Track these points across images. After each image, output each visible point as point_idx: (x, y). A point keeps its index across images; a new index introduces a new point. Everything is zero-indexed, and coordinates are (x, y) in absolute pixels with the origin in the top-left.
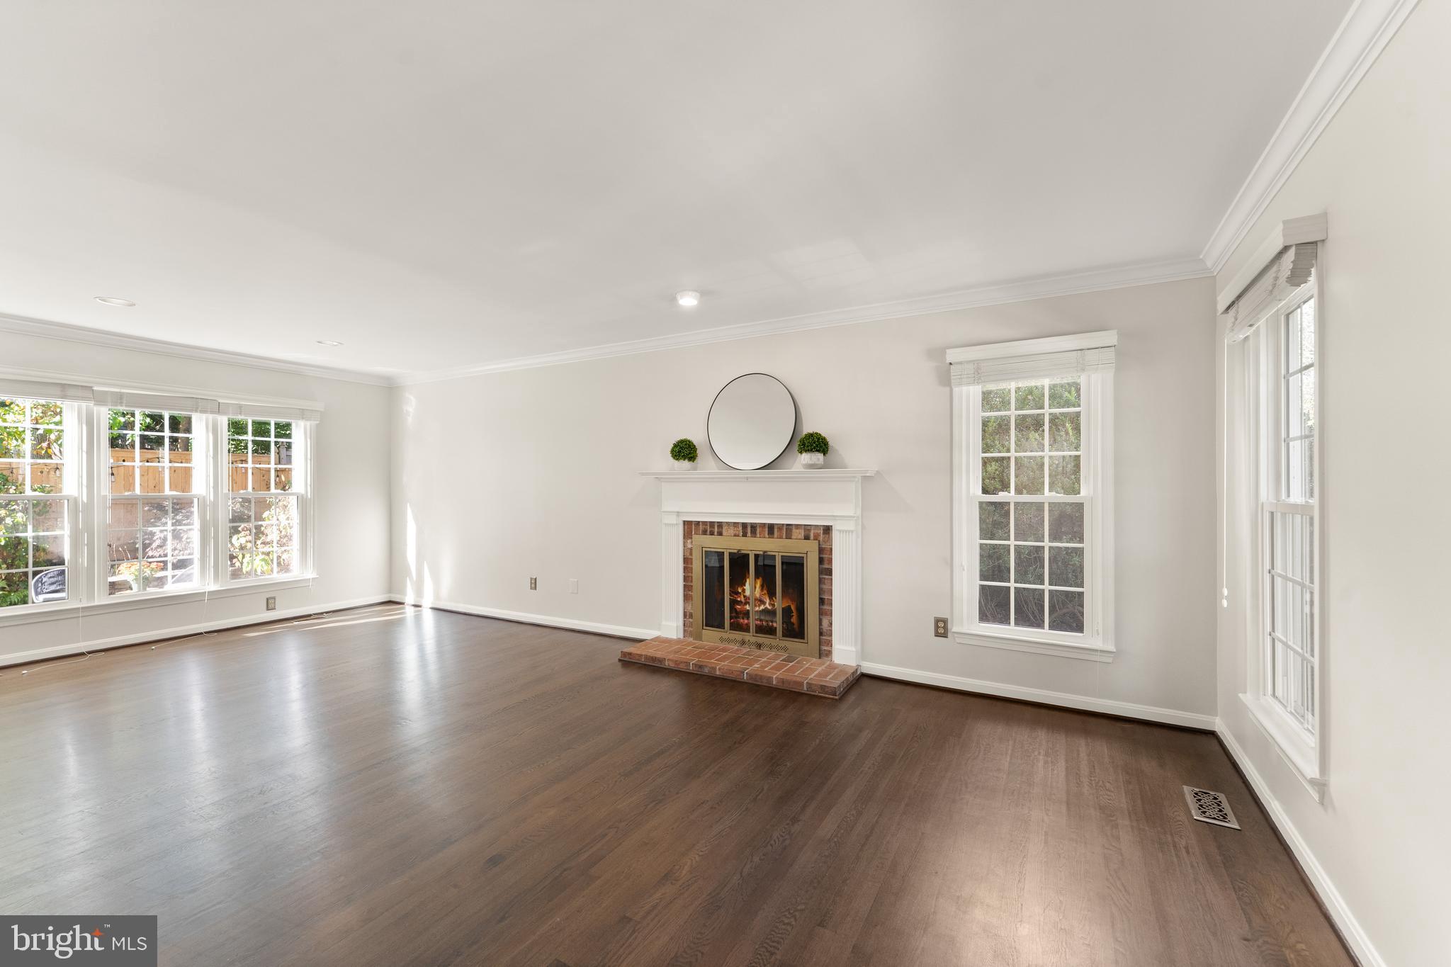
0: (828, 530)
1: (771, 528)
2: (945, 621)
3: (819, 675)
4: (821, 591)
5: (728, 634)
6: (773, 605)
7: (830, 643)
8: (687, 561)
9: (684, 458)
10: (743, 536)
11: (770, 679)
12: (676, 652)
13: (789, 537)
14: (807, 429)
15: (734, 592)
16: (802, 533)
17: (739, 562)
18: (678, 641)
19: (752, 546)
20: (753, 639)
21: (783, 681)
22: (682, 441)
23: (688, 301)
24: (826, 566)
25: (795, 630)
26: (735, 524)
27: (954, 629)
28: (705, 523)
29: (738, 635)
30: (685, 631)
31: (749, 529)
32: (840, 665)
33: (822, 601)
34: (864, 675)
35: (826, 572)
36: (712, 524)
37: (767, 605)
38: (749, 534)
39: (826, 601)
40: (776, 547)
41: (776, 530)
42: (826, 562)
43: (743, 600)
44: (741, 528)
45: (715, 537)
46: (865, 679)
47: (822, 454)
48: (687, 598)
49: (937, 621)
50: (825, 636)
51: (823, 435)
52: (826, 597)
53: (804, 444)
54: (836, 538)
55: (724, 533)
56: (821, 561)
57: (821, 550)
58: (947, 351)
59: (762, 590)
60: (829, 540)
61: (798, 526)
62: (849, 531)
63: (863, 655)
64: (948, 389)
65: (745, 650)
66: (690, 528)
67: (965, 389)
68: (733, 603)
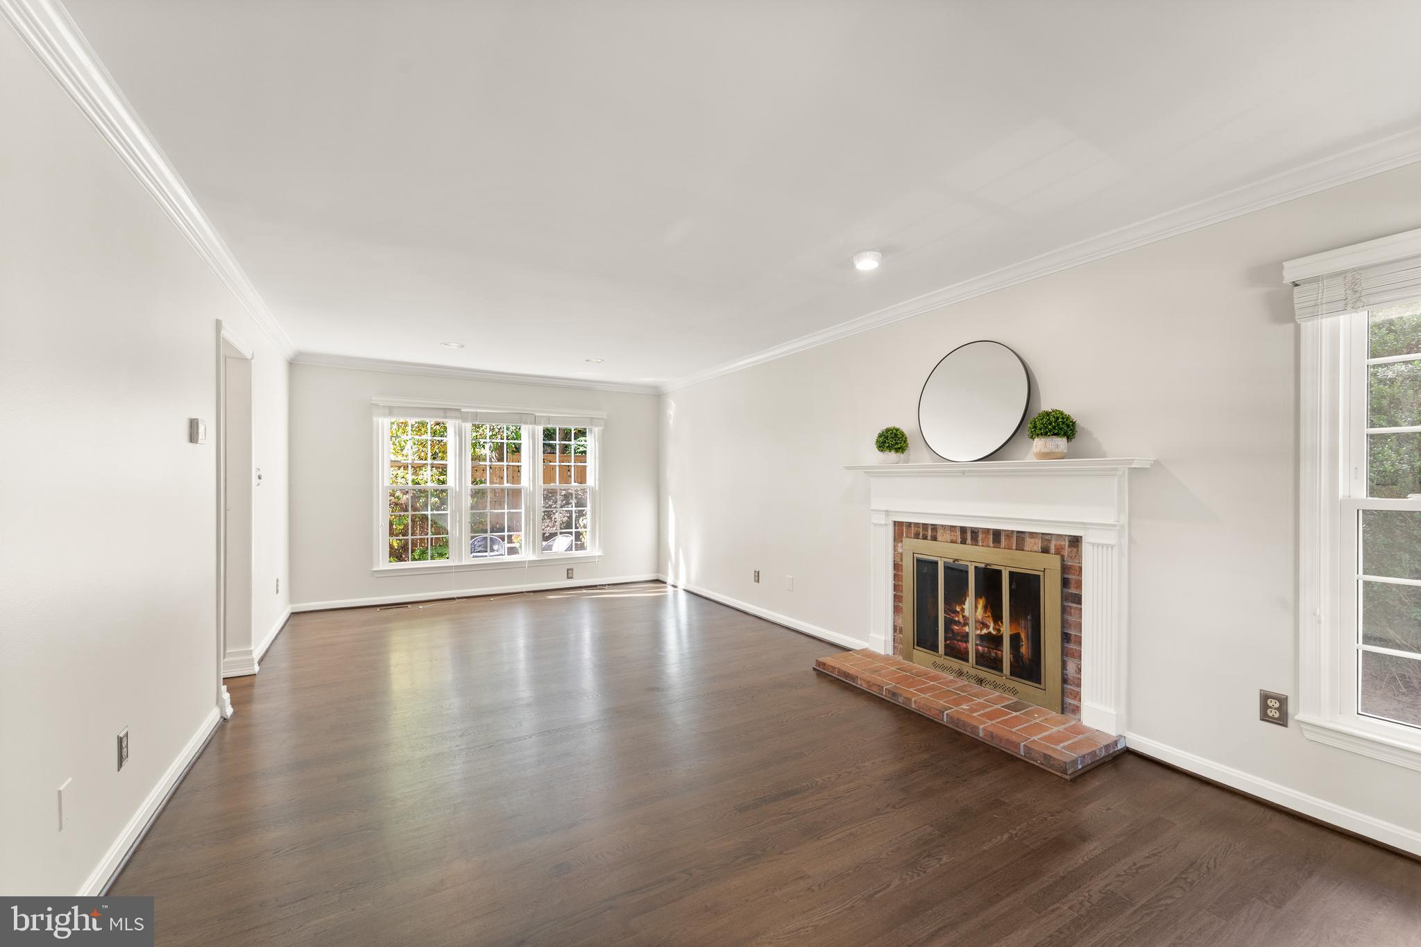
0: (1075, 541)
1: (997, 534)
2: (1283, 701)
3: (1049, 738)
4: (1064, 623)
5: (940, 657)
6: (999, 630)
7: (1077, 696)
8: (897, 567)
9: (890, 448)
10: (961, 543)
11: (975, 729)
12: (874, 671)
13: (1020, 547)
14: (1048, 403)
15: (949, 609)
16: (1038, 545)
17: (956, 575)
18: (886, 658)
19: (974, 556)
20: (973, 672)
21: (992, 735)
22: (888, 430)
23: (867, 264)
24: (1073, 590)
25: (1029, 669)
26: (952, 528)
27: (1301, 716)
28: (917, 525)
29: (955, 663)
30: (895, 647)
31: (969, 535)
32: (1087, 730)
33: (1066, 637)
34: (1129, 752)
35: (1071, 596)
36: (925, 526)
37: (991, 630)
38: (969, 541)
39: (1073, 638)
40: (1004, 560)
41: (1003, 538)
42: (1073, 584)
43: (961, 620)
44: (958, 533)
45: (929, 543)
46: (1131, 757)
47: (1065, 439)
48: (897, 610)
49: (1265, 697)
50: (1069, 688)
51: (1067, 412)
52: (1072, 632)
53: (1035, 427)
54: (1087, 550)
55: (939, 538)
56: (1065, 583)
57: (1065, 569)
58: (1284, 263)
59: (985, 611)
60: (1078, 555)
61: (1032, 535)
62: (1107, 546)
63: (1130, 725)
64: (1291, 326)
65: (961, 682)
66: (901, 530)
67: (1326, 322)
68: (949, 623)
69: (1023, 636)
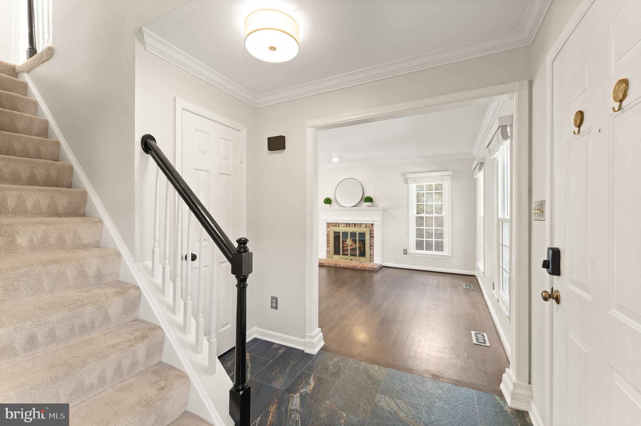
0: (372, 225)
1: (355, 224)
2: (406, 250)
3: (371, 265)
4: (370, 243)
5: (341, 256)
6: (356, 246)
7: (373, 258)
8: (328, 235)
9: (328, 203)
10: (346, 227)
11: (358, 267)
12: (327, 261)
13: (360, 227)
14: (366, 195)
15: (343, 244)
16: (365, 226)
17: (345, 234)
18: (326, 259)
19: (350, 230)
20: (349, 258)
21: (361, 267)
22: (328, 198)
23: (335, 160)
24: (372, 235)
25: (363, 254)
26: (344, 223)
27: (409, 252)
28: (334, 223)
29: (345, 257)
30: (327, 256)
31: (348, 225)
32: (376, 264)
33: (371, 246)
34: (383, 266)
35: (372, 237)
36: (336, 223)
37: (354, 246)
38: (348, 226)
39: (372, 246)
40: (357, 230)
41: (356, 225)
42: (372, 234)
43: (346, 246)
44: (345, 225)
45: (337, 227)
46: (384, 268)
47: (371, 203)
48: (328, 246)
49: (404, 250)
50: (372, 256)
51: (371, 197)
52: (372, 244)
53: (366, 200)
54: (375, 226)
55: (340, 226)
56: (370, 234)
57: (370, 231)
58: (407, 174)
59: (352, 242)
60: (373, 228)
61: (363, 224)
62: (379, 225)
63: (383, 261)
64: (407, 185)
65: (347, 261)
66: (329, 225)
67: (412, 185)
68: (343, 247)
69: (361, 246)
